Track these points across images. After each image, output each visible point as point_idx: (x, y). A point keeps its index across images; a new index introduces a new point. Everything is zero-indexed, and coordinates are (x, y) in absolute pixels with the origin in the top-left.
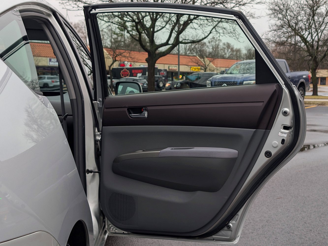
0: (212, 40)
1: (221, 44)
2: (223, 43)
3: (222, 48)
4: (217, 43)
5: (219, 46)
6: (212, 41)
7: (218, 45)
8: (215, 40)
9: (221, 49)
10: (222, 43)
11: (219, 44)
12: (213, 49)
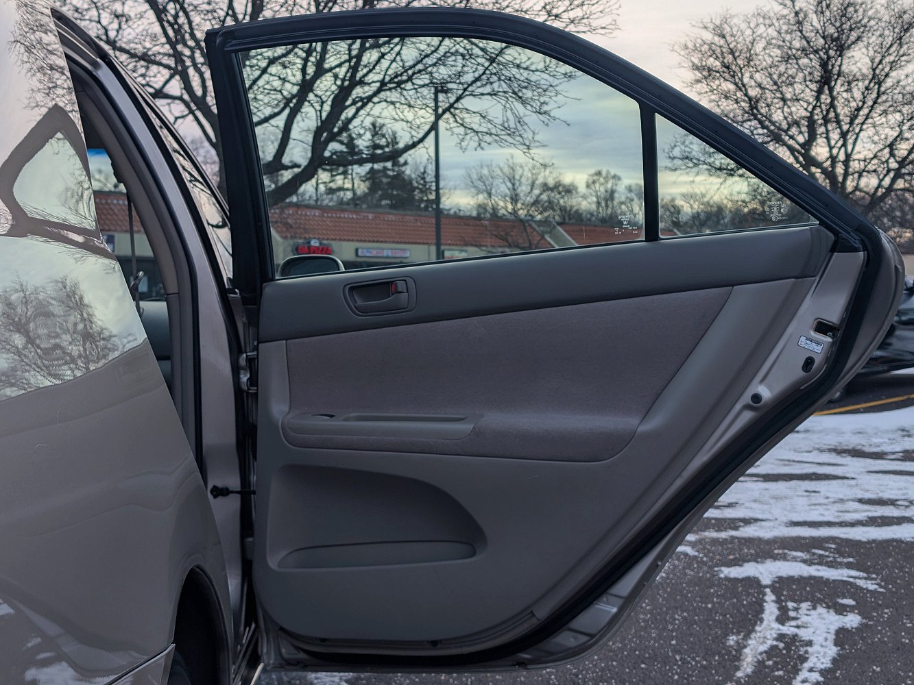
0: (595, 178)
1: (621, 188)
2: (626, 187)
3: (623, 199)
4: (609, 185)
5: (616, 195)
6: (594, 182)
7: (613, 192)
8: (604, 178)
9: (622, 203)
10: (623, 186)
11: (614, 187)
12: (598, 203)
